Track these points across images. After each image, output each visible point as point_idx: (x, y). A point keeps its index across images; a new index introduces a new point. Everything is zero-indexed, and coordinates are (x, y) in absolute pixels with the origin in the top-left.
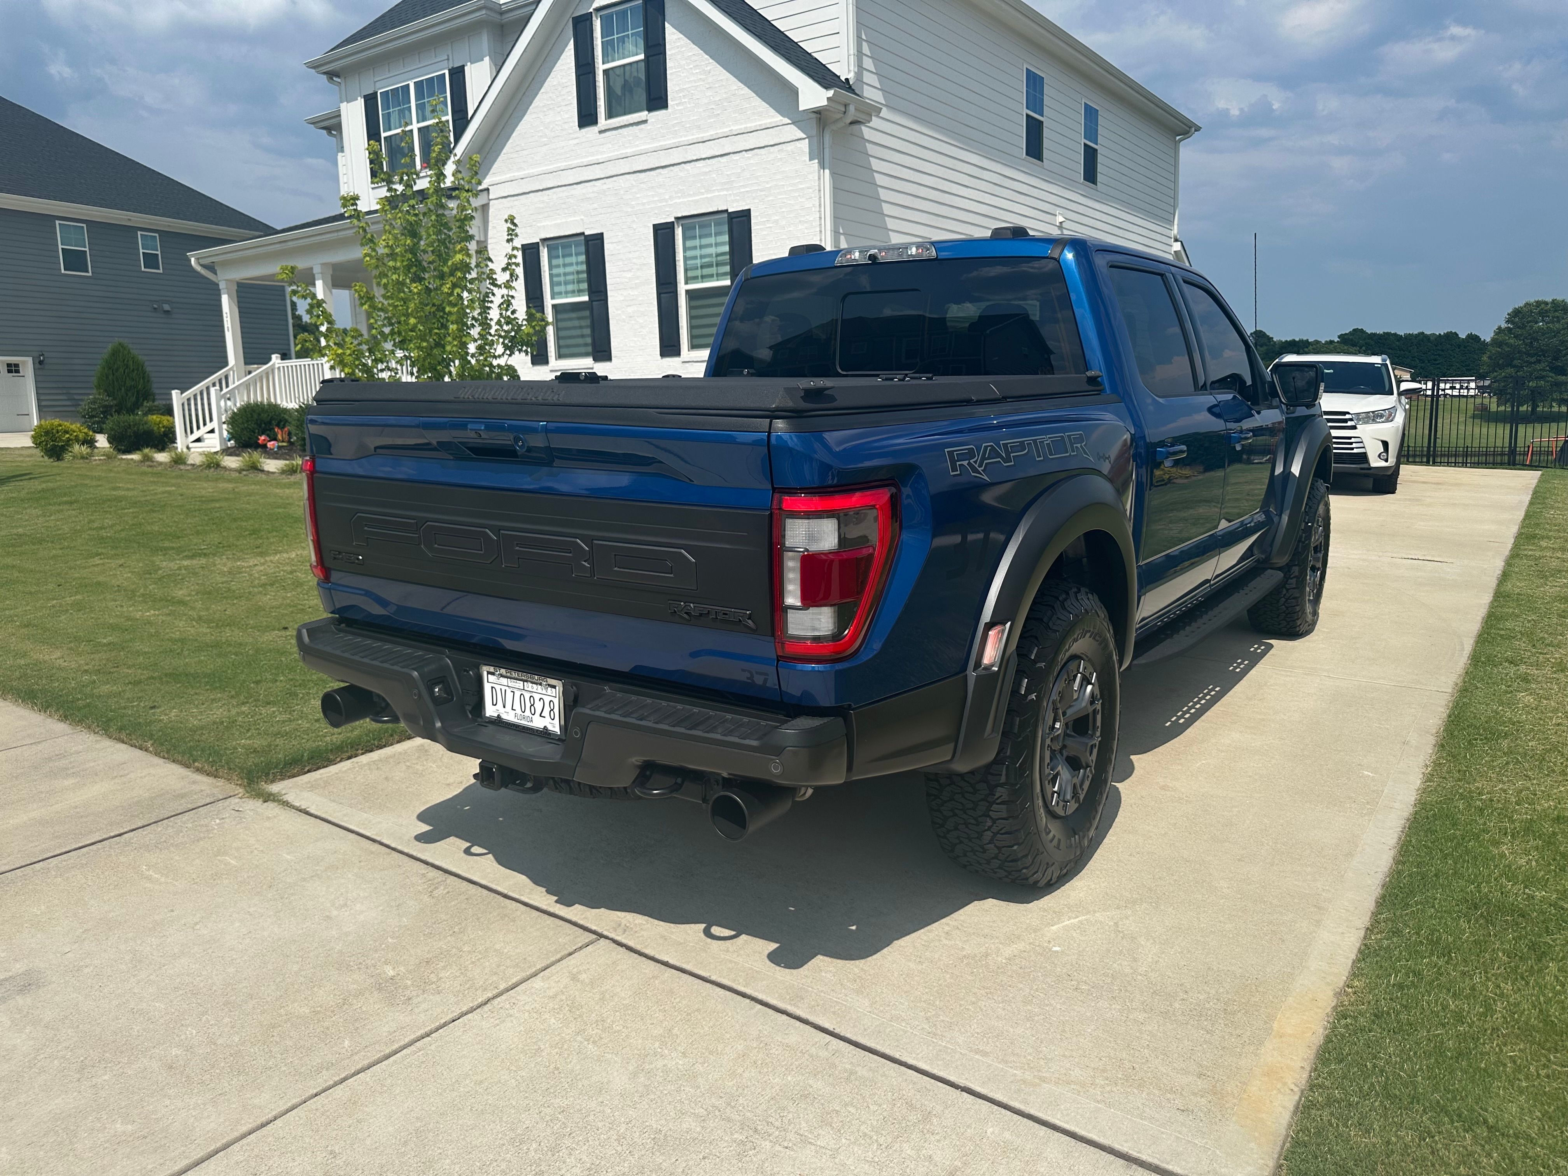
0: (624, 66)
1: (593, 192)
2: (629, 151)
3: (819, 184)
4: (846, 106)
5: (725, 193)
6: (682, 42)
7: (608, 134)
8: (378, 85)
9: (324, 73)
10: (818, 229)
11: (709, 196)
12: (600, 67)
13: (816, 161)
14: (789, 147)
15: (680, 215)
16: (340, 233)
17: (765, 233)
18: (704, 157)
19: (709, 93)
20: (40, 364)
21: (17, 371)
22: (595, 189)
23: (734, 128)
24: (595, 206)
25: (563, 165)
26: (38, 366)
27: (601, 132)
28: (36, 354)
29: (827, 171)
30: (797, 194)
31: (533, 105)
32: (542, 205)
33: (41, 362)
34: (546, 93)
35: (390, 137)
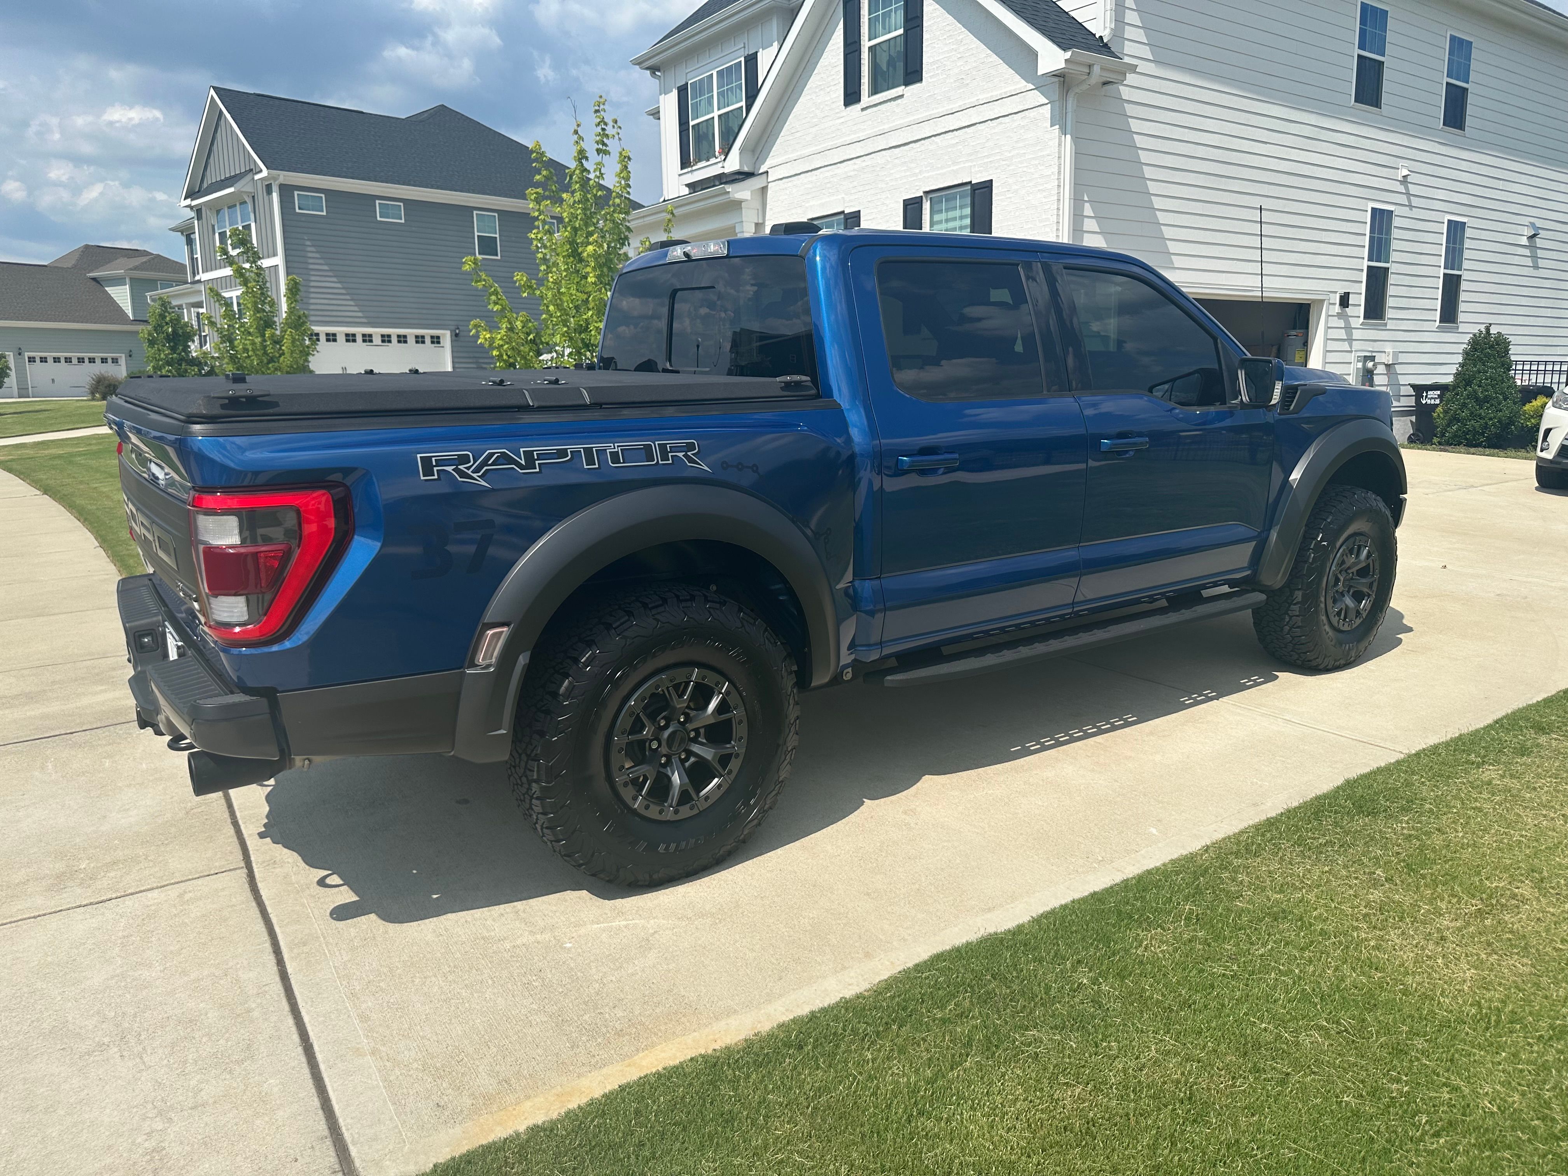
0: (889, 40)
1: (854, 170)
2: (886, 127)
3: (1059, 152)
4: (1090, 66)
5: (970, 164)
6: (938, 13)
7: (869, 111)
8: (689, 76)
9: (647, 68)
10: (1056, 198)
11: (955, 168)
12: (866, 44)
13: (1057, 127)
14: (1032, 114)
15: (927, 189)
16: (646, 219)
17: (1005, 203)
18: (952, 129)
19: (960, 63)
20: (456, 336)
21: (439, 343)
22: (856, 167)
23: (980, 97)
24: (855, 183)
25: (829, 144)
26: (454, 337)
27: (863, 110)
28: (453, 328)
29: (1068, 137)
30: (1037, 162)
31: (807, 87)
32: (810, 186)
33: (457, 335)
34: (819, 73)
35: (698, 124)
